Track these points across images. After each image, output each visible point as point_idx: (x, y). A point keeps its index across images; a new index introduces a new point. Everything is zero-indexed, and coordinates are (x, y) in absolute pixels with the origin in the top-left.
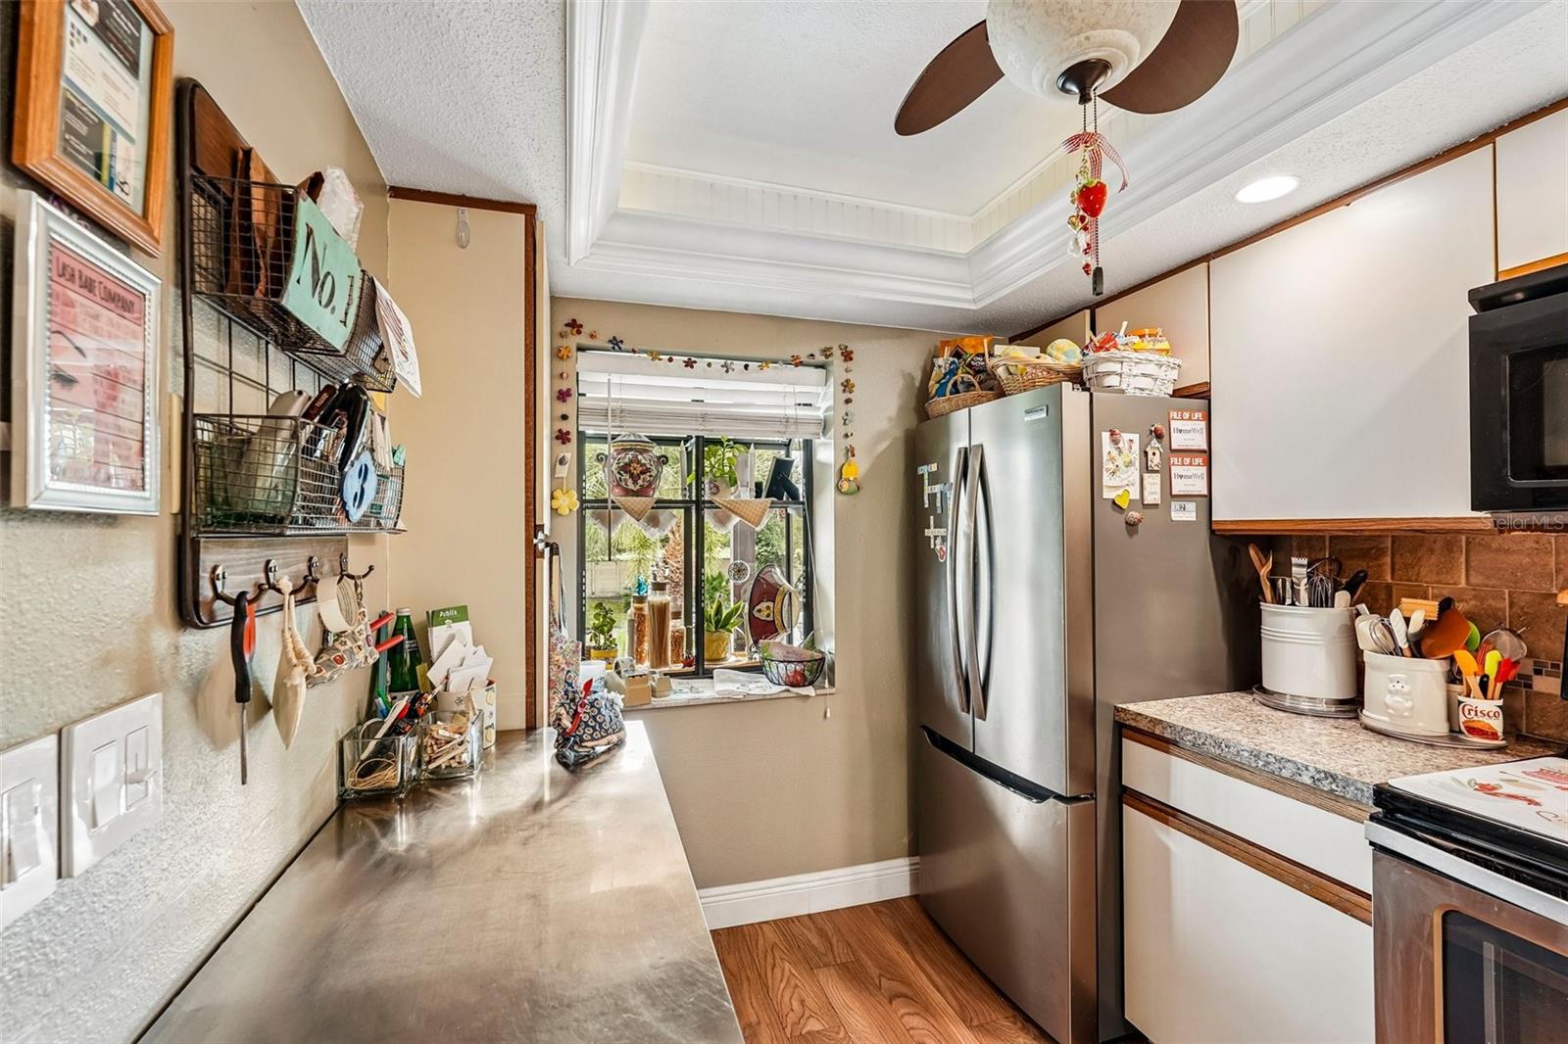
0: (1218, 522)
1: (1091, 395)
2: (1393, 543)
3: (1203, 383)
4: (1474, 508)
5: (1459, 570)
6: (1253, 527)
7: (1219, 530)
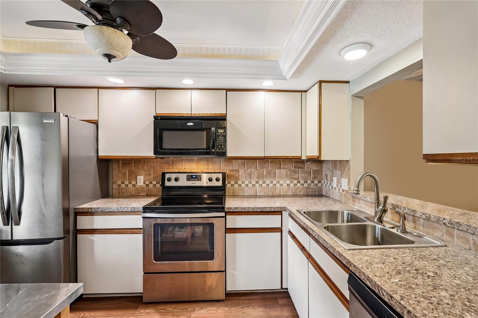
0: (100, 156)
1: (68, 119)
2: (135, 161)
3: (96, 120)
4: (154, 154)
5: (145, 165)
6: (110, 157)
7: (100, 158)
